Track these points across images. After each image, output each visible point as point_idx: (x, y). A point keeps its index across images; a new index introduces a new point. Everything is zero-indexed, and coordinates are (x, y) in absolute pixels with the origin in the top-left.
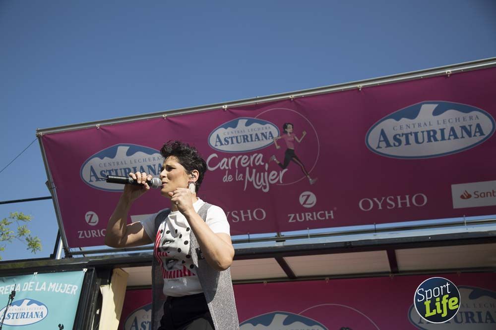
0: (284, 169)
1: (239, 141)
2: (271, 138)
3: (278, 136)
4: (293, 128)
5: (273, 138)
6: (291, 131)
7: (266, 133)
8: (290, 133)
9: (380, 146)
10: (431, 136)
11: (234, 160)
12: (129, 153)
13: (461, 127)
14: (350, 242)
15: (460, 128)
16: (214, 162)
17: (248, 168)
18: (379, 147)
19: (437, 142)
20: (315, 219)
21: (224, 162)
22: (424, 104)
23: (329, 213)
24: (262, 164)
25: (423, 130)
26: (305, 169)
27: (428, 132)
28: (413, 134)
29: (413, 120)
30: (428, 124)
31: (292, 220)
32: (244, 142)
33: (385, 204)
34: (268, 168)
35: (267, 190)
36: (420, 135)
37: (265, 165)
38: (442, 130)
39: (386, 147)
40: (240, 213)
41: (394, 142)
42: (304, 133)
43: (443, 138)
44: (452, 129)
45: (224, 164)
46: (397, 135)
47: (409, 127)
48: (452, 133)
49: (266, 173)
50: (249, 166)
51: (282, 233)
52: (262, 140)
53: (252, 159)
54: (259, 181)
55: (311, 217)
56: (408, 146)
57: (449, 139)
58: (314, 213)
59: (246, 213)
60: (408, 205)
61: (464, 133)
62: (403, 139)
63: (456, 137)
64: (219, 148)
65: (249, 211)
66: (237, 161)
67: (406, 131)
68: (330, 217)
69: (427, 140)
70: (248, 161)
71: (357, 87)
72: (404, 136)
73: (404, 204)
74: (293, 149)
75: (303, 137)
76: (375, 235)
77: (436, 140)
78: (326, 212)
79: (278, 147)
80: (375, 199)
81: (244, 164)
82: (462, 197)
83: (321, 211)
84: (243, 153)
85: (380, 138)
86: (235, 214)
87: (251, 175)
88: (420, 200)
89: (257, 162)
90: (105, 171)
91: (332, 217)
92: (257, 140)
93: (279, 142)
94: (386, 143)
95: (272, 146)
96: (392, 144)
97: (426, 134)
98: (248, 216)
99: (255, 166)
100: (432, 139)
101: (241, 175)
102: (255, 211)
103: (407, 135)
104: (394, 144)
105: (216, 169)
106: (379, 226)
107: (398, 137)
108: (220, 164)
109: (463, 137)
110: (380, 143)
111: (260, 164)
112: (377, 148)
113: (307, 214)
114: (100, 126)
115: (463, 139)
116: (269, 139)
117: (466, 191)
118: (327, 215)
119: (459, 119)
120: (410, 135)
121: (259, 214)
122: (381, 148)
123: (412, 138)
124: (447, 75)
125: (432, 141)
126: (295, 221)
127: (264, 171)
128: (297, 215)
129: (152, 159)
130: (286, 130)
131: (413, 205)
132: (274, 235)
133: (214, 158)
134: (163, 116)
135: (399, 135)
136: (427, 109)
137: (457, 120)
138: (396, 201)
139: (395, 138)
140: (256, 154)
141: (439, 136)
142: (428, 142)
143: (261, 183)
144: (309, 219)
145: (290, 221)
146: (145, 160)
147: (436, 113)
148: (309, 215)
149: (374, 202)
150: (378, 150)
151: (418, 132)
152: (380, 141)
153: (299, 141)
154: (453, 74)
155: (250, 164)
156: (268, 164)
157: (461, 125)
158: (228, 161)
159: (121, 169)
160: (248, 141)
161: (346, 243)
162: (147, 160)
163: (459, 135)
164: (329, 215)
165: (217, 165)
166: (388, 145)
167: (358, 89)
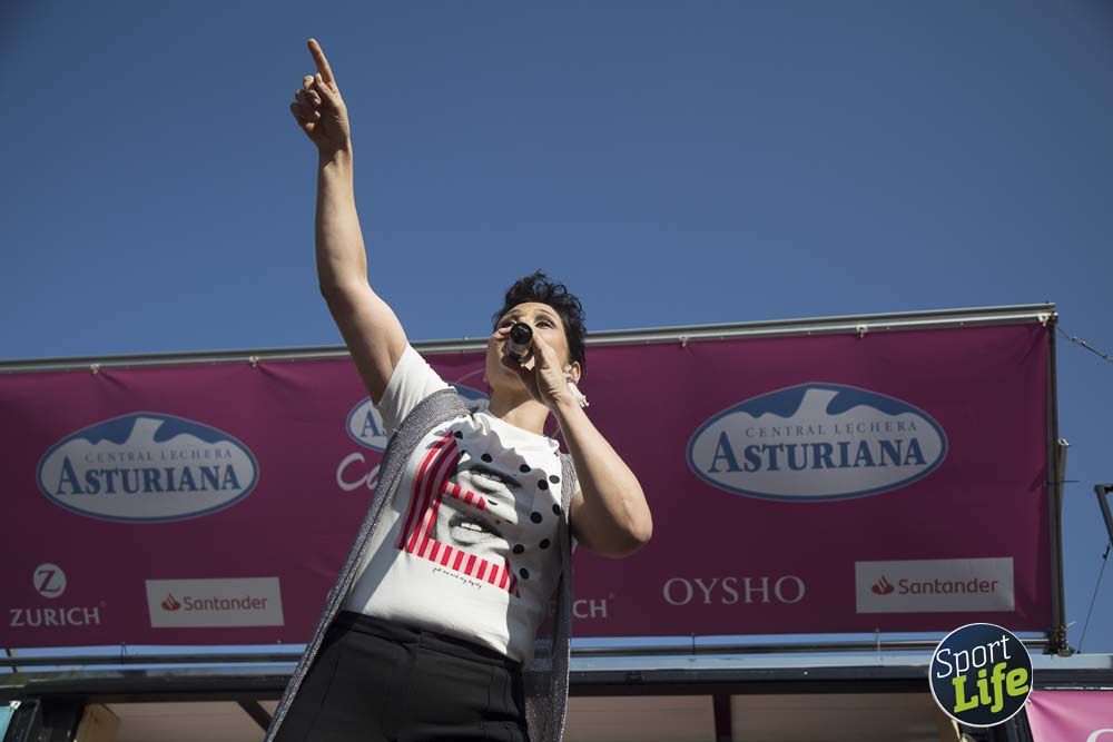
12: (161, 436)
13: (881, 442)
14: (638, 673)
15: (879, 446)
16: (354, 472)
18: (713, 470)
22: (809, 387)
23: (598, 604)
25: (805, 442)
27: (816, 447)
28: (786, 449)
30: (816, 430)
33: (718, 593)
36: (799, 452)
38: (844, 446)
41: (745, 460)
43: (844, 463)
44: (863, 445)
47: (778, 433)
48: (862, 454)
56: (774, 472)
57: (856, 465)
60: (766, 599)
61: (886, 453)
62: (765, 457)
63: (870, 463)
64: (370, 443)
67: (770, 442)
68: (598, 613)
69: (812, 464)
71: (677, 339)
72: (767, 450)
73: (757, 596)
76: (691, 660)
77: (830, 464)
78: (592, 602)
80: (698, 581)
82: (876, 589)
83: (583, 598)
85: (717, 452)
88: (790, 589)
90: (97, 473)
91: (604, 615)
96: (741, 466)
97: (810, 450)
100: (822, 461)
103: (772, 449)
104: (746, 466)
105: (359, 488)
106: (702, 641)
107: (754, 450)
108: (368, 478)
109: (883, 464)
110: (718, 461)
112: (710, 471)
114: (100, 370)
115: (882, 468)
117: (883, 578)
118: (593, 609)
119: (877, 426)
120: (778, 450)
122: (717, 471)
123: (782, 457)
124: (860, 334)
125: (821, 467)
129: (213, 453)
133: (357, 462)
134: (251, 359)
135: (757, 448)
136: (817, 398)
137: (875, 427)
138: (741, 589)
139: (748, 453)
141: (836, 457)
142: (813, 468)
146: (195, 454)
147: (834, 408)
149: (695, 586)
150: (713, 476)
151: (795, 446)
152: (716, 457)
154: (871, 333)
157: (883, 439)
159: (136, 471)
161: (629, 673)
162: (202, 454)
163: (876, 458)
164: (598, 608)
165: (361, 478)
166: (734, 467)
167: (679, 343)
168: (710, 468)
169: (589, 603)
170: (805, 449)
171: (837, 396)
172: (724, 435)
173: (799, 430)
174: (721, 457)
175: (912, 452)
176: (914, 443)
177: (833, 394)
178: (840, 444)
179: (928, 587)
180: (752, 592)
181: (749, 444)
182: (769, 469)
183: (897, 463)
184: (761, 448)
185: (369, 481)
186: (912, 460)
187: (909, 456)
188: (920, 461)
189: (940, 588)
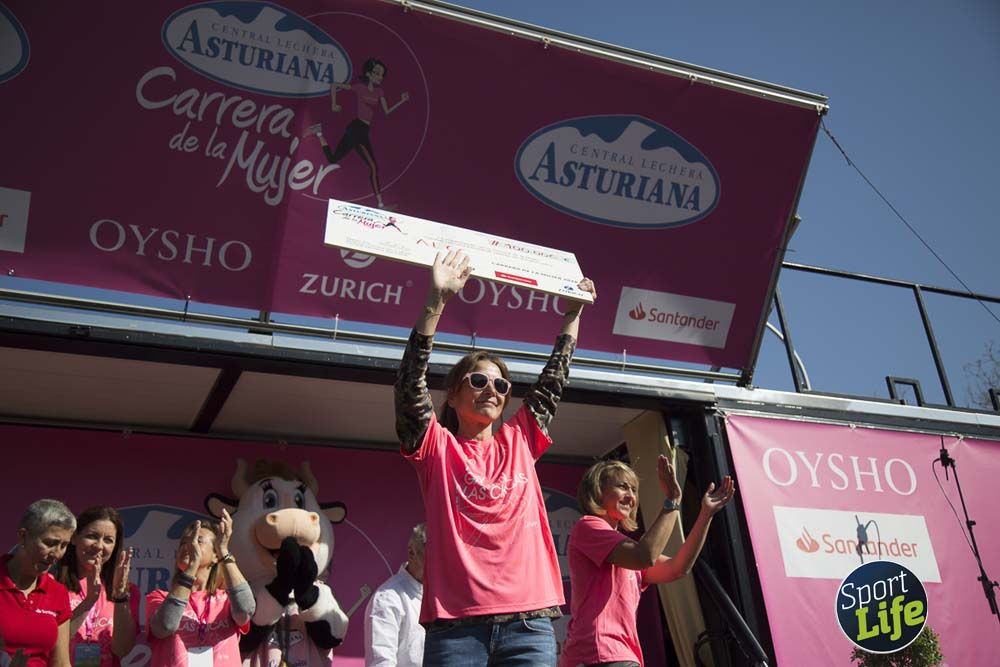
0: (332, 163)
1: (247, 61)
2: (326, 80)
3: (344, 83)
4: (383, 76)
5: (331, 81)
6: (379, 83)
7: (320, 64)
8: (375, 85)
9: (538, 175)
10: (623, 184)
11: (216, 104)
13: (673, 183)
15: (670, 186)
17: (245, 134)
18: (534, 177)
19: (629, 199)
20: (361, 297)
21: (190, 98)
23: (394, 290)
24: (286, 134)
26: (377, 177)
27: (623, 175)
28: (598, 171)
29: (607, 144)
30: (627, 160)
31: (309, 289)
32: (260, 65)
34: (297, 149)
35: (275, 201)
36: (608, 176)
37: (290, 140)
38: (645, 180)
39: (546, 181)
40: (187, 238)
41: (563, 174)
42: (405, 97)
43: (640, 196)
44: (660, 183)
45: (185, 103)
46: (571, 162)
47: (597, 156)
48: (656, 191)
49: (288, 160)
50: (253, 127)
51: (273, 316)
52: (306, 77)
53: (264, 114)
54: (263, 176)
55: (352, 291)
57: (649, 200)
58: (363, 284)
59: (200, 243)
60: (544, 309)
61: (673, 197)
62: (579, 174)
63: (659, 201)
65: (211, 241)
66: (224, 106)
68: (392, 299)
69: (615, 191)
70: (252, 116)
72: (583, 169)
74: (368, 123)
75: (399, 104)
77: (629, 195)
78: (389, 287)
79: (336, 108)
81: (239, 119)
82: (632, 314)
84: (246, 93)
86: (170, 237)
87: (246, 155)
89: (274, 127)
91: (397, 302)
92: (292, 72)
93: (343, 96)
94: (549, 172)
95: (323, 100)
96: (558, 179)
97: (617, 176)
98: (205, 253)
99: (265, 134)
100: (624, 189)
101: (224, 145)
102: (228, 244)
103: (588, 168)
104: (562, 178)
107: (572, 166)
108: (177, 100)
111: (281, 132)
112: (531, 178)
113: (345, 281)
116: (322, 80)
118: (388, 293)
120: (592, 171)
121: (235, 256)
122: (537, 179)
123: (593, 177)
124: (690, 81)
125: (621, 195)
126: (314, 292)
127: (284, 153)
128: (325, 279)
130: (368, 74)
131: (552, 309)
132: (250, 315)
135: (576, 164)
136: (637, 131)
137: (673, 169)
140: (279, 107)
142: (615, 194)
143: (266, 179)
144: (347, 294)
145: (304, 290)
147: (649, 144)
148: (349, 285)
150: (532, 183)
151: (607, 170)
152: (540, 165)
153: (387, 112)
155: (254, 125)
156: (300, 138)
157: (675, 181)
158: (200, 99)
160: (269, 67)
163: (665, 199)
166: (551, 179)
168: (531, 175)
169: (385, 287)
170: (613, 176)
171: (654, 133)
172: (552, 145)
173: (614, 157)
174: (544, 166)
175: (692, 198)
176: (696, 191)
177: (650, 131)
178: (642, 177)
179: (670, 318)
180: (534, 301)
181: (570, 160)
182: (579, 187)
183: (679, 205)
184: (579, 165)
185: (176, 105)
186: (691, 205)
187: (689, 201)
188: (696, 208)
189: (678, 319)
